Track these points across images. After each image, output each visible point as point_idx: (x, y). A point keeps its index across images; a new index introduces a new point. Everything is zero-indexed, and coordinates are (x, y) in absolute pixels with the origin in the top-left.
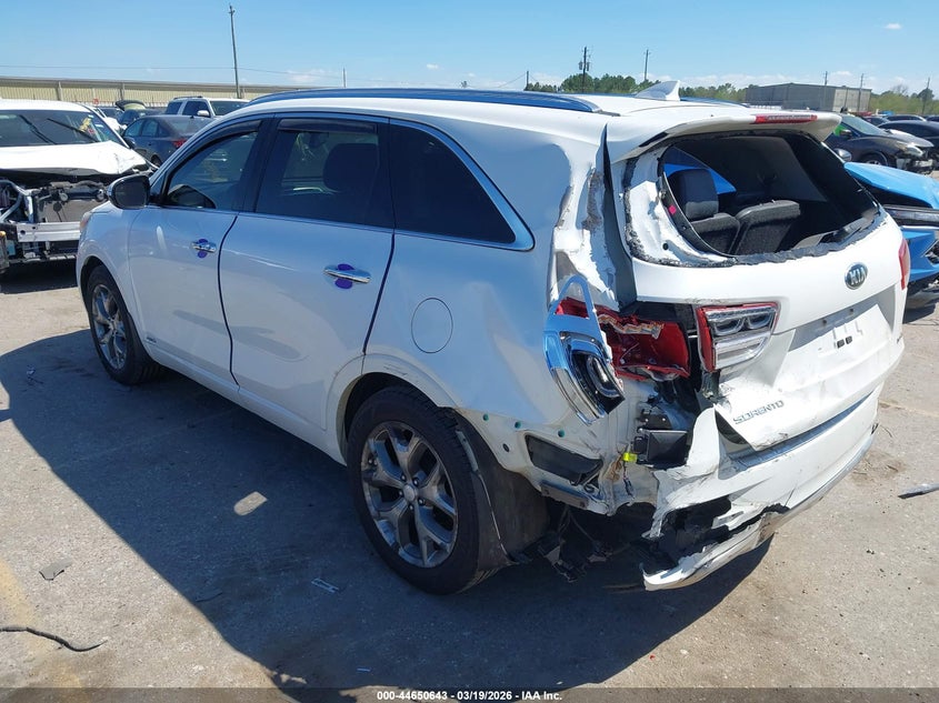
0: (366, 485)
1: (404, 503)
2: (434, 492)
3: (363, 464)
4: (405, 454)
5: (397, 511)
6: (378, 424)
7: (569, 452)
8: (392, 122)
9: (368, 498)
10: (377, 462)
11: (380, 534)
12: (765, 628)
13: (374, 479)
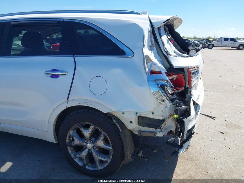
0: (68, 148)
1: (87, 150)
2: (100, 143)
3: (67, 140)
4: (87, 133)
5: (84, 154)
6: (74, 125)
7: (154, 119)
8: (64, 20)
9: (70, 152)
10: (74, 138)
11: (77, 163)
12: (191, 159)
13: (73, 144)
